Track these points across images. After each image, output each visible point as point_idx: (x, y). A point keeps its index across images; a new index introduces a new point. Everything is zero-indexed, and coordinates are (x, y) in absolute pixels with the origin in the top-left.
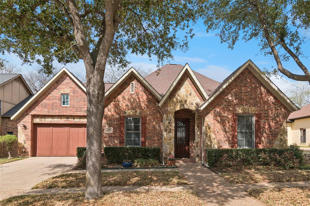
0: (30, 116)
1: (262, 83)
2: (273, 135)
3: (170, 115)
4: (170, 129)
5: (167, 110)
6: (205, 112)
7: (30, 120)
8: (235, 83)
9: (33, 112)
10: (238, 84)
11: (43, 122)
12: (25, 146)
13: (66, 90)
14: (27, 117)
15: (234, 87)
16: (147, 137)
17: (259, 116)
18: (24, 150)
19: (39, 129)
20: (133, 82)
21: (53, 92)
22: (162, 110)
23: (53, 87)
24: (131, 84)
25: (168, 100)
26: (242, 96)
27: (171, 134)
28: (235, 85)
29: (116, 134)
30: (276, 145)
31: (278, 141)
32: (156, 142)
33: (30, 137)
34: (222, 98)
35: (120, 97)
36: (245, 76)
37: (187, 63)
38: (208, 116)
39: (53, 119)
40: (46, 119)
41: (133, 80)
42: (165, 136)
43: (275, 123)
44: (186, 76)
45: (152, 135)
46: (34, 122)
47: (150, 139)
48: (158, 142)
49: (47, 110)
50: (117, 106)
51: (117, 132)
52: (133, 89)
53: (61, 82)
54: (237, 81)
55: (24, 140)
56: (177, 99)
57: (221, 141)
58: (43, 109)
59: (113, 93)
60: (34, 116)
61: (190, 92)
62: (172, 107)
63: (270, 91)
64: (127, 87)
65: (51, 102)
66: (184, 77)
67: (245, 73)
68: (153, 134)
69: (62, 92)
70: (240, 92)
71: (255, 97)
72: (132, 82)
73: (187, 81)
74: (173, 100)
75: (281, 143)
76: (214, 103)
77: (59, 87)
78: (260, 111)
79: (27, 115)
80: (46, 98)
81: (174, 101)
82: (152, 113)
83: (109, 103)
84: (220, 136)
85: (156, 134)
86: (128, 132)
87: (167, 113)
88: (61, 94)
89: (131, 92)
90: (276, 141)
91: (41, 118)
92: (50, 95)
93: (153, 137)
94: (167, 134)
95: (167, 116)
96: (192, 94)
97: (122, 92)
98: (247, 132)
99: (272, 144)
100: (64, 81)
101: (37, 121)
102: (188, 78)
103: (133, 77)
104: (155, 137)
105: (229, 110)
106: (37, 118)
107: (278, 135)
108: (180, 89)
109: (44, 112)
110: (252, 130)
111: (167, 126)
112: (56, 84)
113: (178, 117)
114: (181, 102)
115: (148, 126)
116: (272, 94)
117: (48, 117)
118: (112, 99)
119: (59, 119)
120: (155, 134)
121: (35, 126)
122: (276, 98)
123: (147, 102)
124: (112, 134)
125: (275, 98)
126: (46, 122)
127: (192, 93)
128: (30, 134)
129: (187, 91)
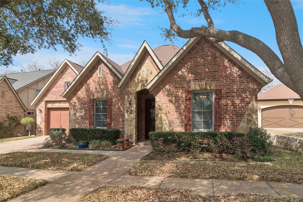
0: (44, 102)
1: (223, 52)
2: (237, 115)
3: (131, 95)
4: (132, 110)
5: (128, 91)
6: (155, 91)
7: (44, 106)
8: (189, 56)
9: (46, 99)
10: (193, 56)
11: (53, 107)
12: (41, 126)
13: (68, 78)
14: (42, 103)
15: (187, 60)
16: (113, 118)
17: (218, 92)
18: (40, 130)
19: (52, 113)
20: (101, 66)
21: (59, 81)
22: (123, 91)
23: (60, 77)
24: (99, 67)
25: (130, 81)
26: (197, 69)
27: (132, 115)
28: (189, 58)
29: (86, 116)
30: (243, 127)
31: (243, 122)
32: (120, 123)
33: (44, 119)
34: (174, 74)
35: (90, 81)
36: (201, 47)
37: (145, 41)
38: (158, 95)
39: (60, 104)
40: (56, 104)
41: (101, 64)
42: (127, 117)
43: (240, 100)
44: (147, 55)
45: (117, 117)
46: (48, 107)
47: (115, 121)
48: (122, 123)
49: (55, 96)
50: (88, 90)
51: (87, 114)
52: (101, 72)
53: (65, 72)
54: (192, 53)
55: (40, 122)
56: (138, 79)
57: (173, 122)
58: (52, 96)
59: (84, 78)
60: (47, 102)
61: (150, 71)
62: (133, 88)
63: (234, 61)
64: (95, 71)
65: (58, 89)
66: (145, 56)
67: (201, 43)
68: (118, 115)
69: (66, 81)
70: (195, 66)
71: (213, 70)
72: (99, 66)
73: (148, 59)
74: (134, 80)
75: (249, 124)
76: (164, 80)
77: (63, 76)
78: (220, 86)
79: (42, 101)
80: (55, 87)
81: (136, 81)
82: (117, 94)
83: (81, 87)
84: (172, 117)
85: (121, 115)
86: (97, 114)
87: (129, 93)
88: (65, 82)
89: (99, 76)
90: (242, 123)
91: (52, 103)
92: (57, 84)
93: (118, 118)
94: (128, 115)
95: (128, 97)
96: (153, 73)
97: (91, 77)
98: (205, 112)
99: (237, 126)
100: (67, 71)
101: (50, 105)
102: (149, 56)
103: (100, 61)
104: (119, 118)
105: (183, 88)
106: (50, 103)
107: (244, 115)
108: (141, 68)
109: (53, 98)
110: (212, 110)
111: (129, 108)
112: (62, 74)
113: (150, 97)
114: (142, 81)
115: (113, 108)
116: (236, 64)
117: (57, 102)
118: (84, 83)
119: (64, 104)
120: (119, 115)
121: (49, 110)
122: (242, 68)
123: (113, 84)
124: (83, 116)
125: (240, 69)
126: (55, 107)
127: (153, 71)
128: (44, 116)
129: (148, 70)
